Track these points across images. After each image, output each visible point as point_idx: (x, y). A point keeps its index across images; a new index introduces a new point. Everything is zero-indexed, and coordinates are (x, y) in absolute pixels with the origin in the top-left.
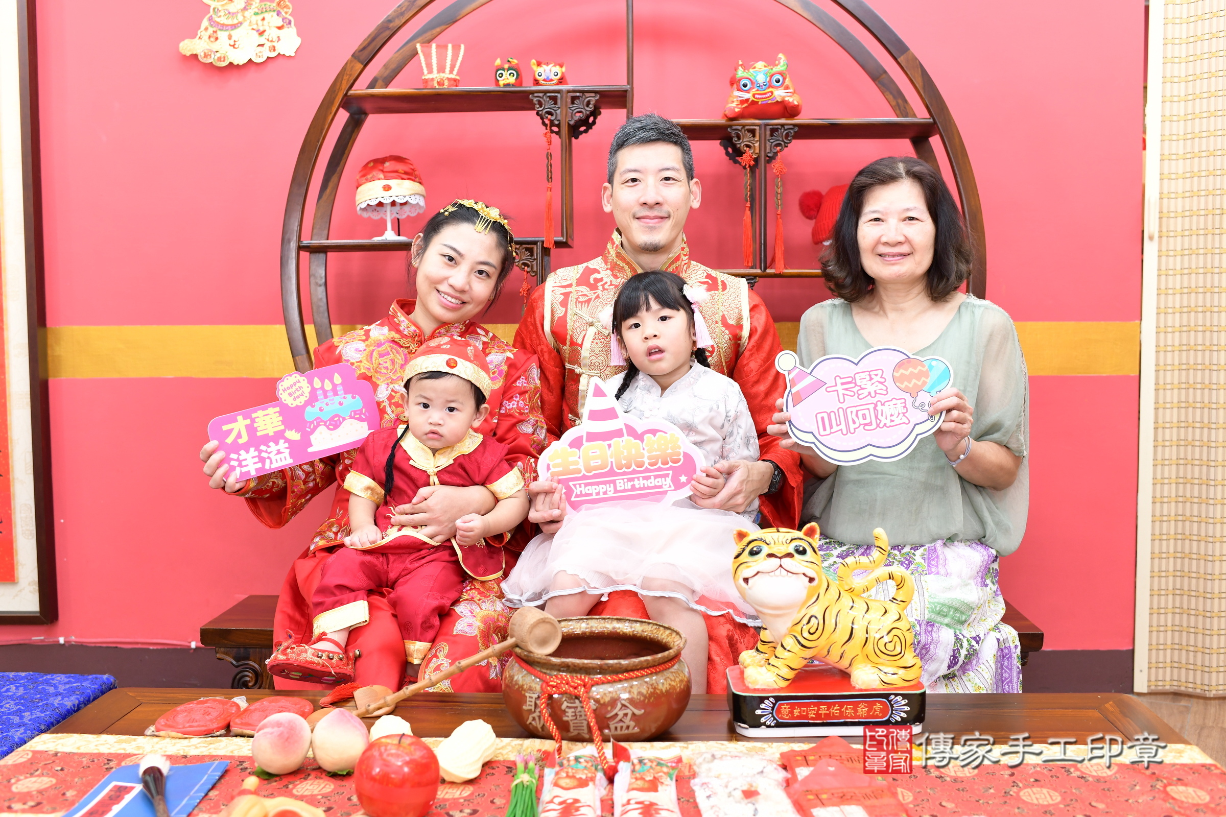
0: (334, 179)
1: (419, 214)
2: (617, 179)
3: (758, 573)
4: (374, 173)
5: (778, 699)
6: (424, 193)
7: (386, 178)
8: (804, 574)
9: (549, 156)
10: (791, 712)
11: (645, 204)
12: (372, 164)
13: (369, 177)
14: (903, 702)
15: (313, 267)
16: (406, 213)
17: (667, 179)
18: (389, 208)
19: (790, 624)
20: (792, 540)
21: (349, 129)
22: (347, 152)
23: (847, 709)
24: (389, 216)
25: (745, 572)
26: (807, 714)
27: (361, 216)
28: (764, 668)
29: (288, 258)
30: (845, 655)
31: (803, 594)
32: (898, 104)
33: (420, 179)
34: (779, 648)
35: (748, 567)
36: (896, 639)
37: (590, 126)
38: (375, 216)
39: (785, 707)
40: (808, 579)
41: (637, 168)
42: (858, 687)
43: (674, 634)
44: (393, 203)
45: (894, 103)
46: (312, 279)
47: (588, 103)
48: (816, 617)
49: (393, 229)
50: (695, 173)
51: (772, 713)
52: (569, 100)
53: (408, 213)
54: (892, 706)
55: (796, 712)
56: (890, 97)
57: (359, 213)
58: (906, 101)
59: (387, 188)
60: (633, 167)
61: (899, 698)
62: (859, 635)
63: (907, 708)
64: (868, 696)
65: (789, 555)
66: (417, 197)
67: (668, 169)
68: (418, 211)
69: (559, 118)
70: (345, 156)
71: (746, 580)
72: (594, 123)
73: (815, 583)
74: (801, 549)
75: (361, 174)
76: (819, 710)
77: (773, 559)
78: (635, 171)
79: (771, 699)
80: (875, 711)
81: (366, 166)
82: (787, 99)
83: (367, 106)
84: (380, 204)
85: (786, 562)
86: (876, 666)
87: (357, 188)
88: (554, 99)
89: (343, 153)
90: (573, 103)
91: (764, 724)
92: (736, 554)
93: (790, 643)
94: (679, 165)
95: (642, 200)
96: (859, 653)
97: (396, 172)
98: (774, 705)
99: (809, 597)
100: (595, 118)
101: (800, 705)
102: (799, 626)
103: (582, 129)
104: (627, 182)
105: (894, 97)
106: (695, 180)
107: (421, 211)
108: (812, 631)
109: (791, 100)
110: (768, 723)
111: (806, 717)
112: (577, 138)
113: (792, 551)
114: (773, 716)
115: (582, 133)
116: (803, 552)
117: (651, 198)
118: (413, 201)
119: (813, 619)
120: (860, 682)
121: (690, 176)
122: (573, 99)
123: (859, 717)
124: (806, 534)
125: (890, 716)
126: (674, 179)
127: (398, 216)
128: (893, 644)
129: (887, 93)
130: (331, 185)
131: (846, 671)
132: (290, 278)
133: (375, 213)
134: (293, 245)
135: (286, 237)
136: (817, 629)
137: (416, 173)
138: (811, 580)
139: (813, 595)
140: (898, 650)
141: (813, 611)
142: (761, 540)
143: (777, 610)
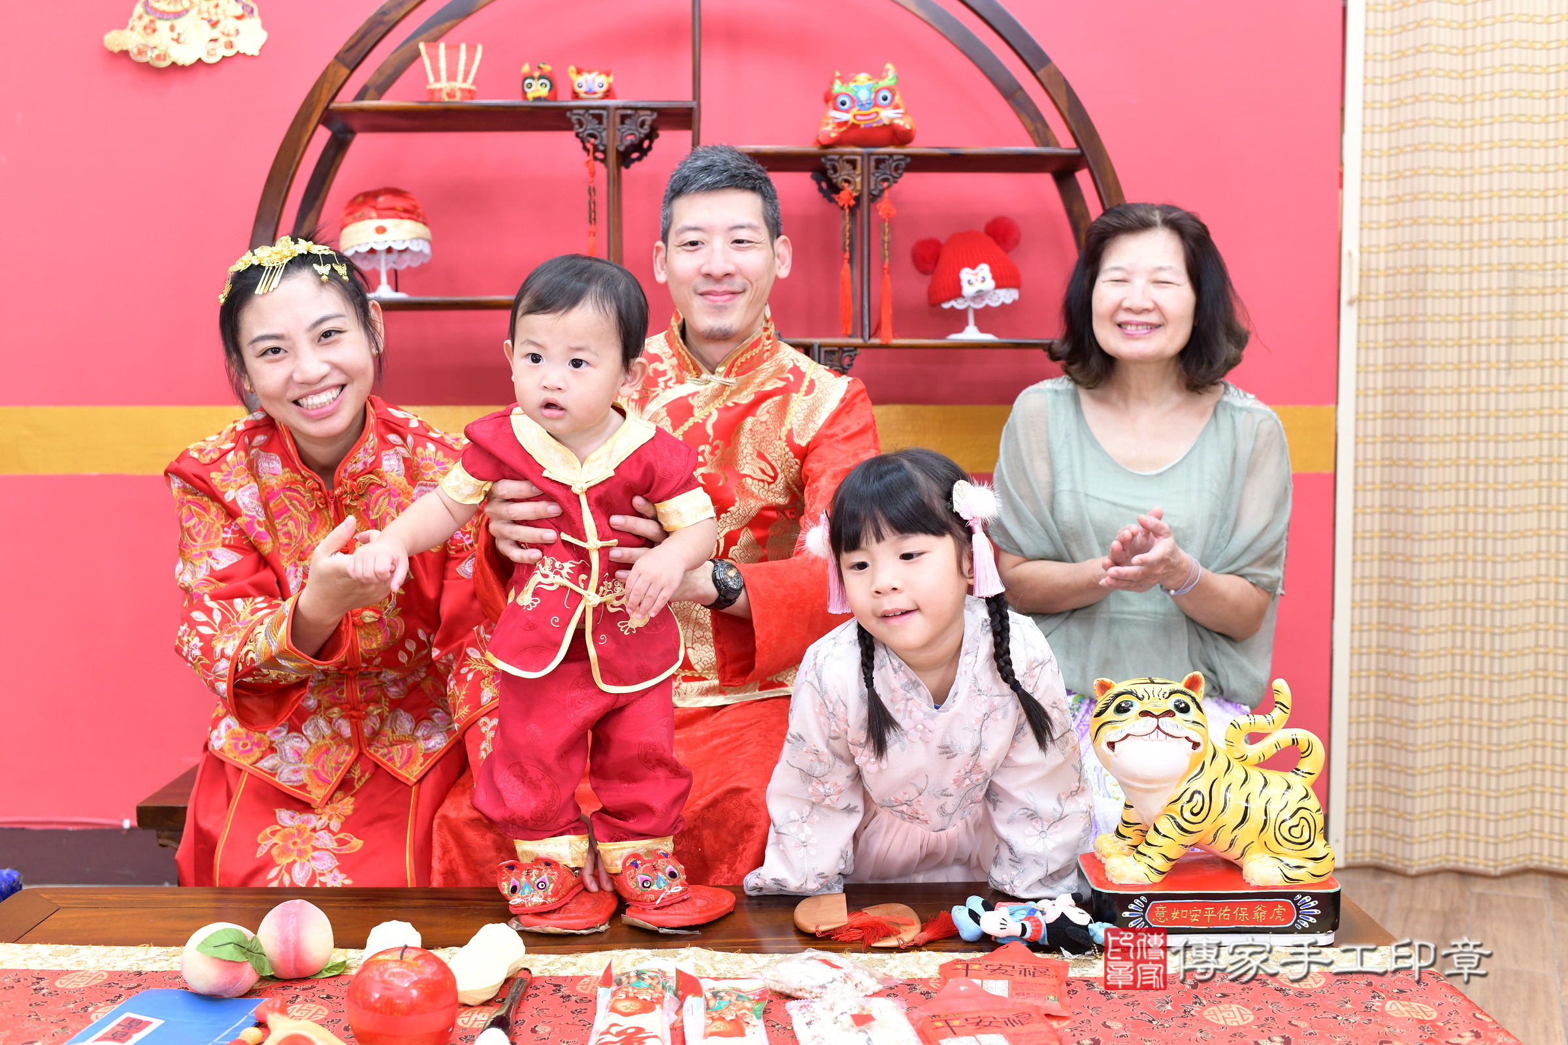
3: (1128, 735)
5: (1151, 897)
8: (1187, 738)
10: (1168, 915)
11: (710, 275)
14: (1312, 904)
19: (1166, 802)
20: (1171, 694)
23: (1239, 912)
26: (1189, 917)
28: (1131, 857)
30: (1237, 843)
31: (1185, 763)
34: (1151, 832)
35: (1114, 728)
36: (1303, 822)
40: (1191, 744)
41: (700, 225)
42: (1253, 883)
48: (1199, 793)
54: (1298, 908)
55: (1175, 915)
60: (693, 224)
61: (1307, 899)
62: (1256, 817)
63: (1317, 912)
64: (1267, 895)
65: (1169, 713)
67: (741, 227)
71: (1111, 745)
73: (1199, 750)
74: (1183, 705)
76: (1203, 911)
77: (1147, 718)
78: (696, 229)
80: (1276, 915)
82: (896, 121)
85: (1165, 722)
86: (1276, 855)
93: (1165, 826)
94: (758, 221)
96: (1255, 840)
98: (1147, 905)
99: (1191, 767)
101: (1180, 907)
102: (1179, 804)
104: (684, 245)
106: (782, 237)
108: (1195, 812)
109: (901, 122)
111: (1188, 921)
113: (1172, 708)
116: (1185, 710)
117: (717, 267)
119: (1197, 797)
120: (1256, 877)
121: (775, 234)
123: (1255, 922)
124: (1188, 686)
125: (1296, 922)
126: (750, 242)
128: (1299, 828)
131: (1237, 862)
136: (1202, 809)
138: (1196, 745)
139: (1196, 765)
140: (1306, 837)
141: (1195, 786)
142: (1131, 693)
143: (1151, 784)
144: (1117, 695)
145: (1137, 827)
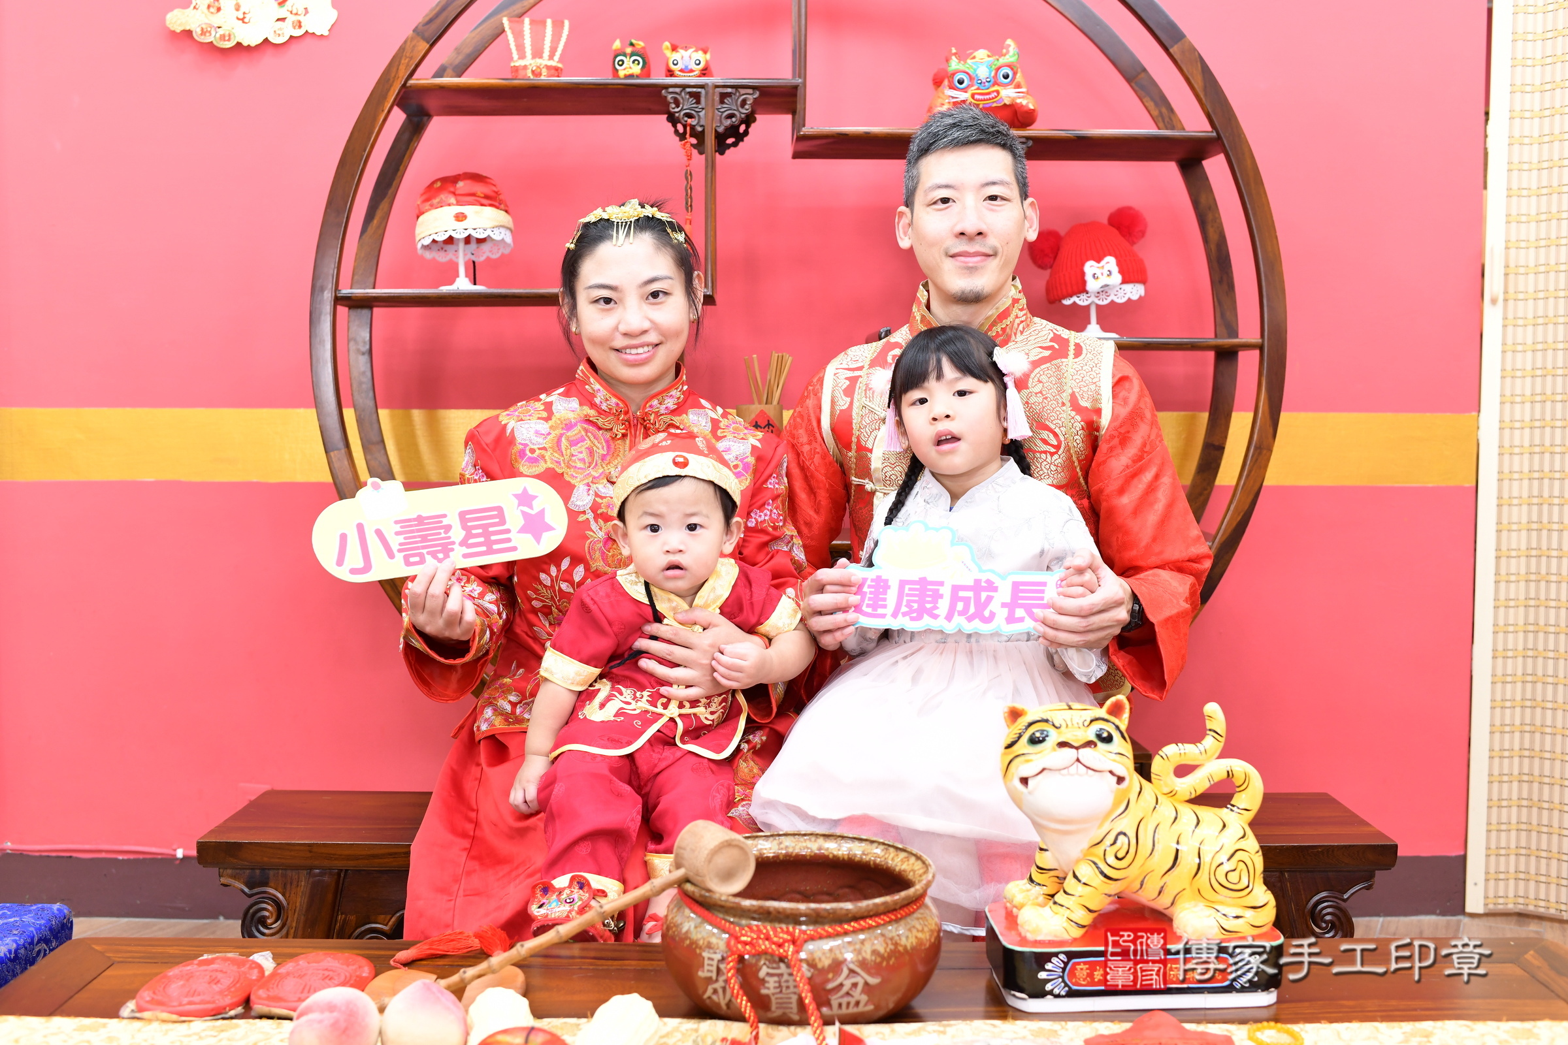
0: (384, 205)
1: (503, 255)
2: (919, 199)
3: (1044, 770)
4: (443, 196)
5: (1071, 955)
6: (510, 224)
7: (459, 203)
8: (1111, 772)
9: (688, 175)
10: (1090, 975)
11: (962, 234)
12: (439, 184)
13: (435, 201)
15: (354, 328)
16: (484, 254)
17: (993, 198)
18: (461, 245)
19: (1085, 845)
20: (1092, 721)
21: (406, 136)
22: (402, 168)
24: (461, 257)
25: (1023, 768)
27: (422, 257)
28: (1047, 908)
29: (320, 314)
30: (1166, 891)
31: (1109, 801)
32: (1161, 114)
33: (506, 206)
34: (1070, 879)
35: (1027, 761)
36: (1242, 865)
37: (740, 138)
38: (442, 257)
39: (1081, 967)
40: (1115, 779)
41: (950, 183)
42: (1186, 936)
43: (913, 859)
44: (468, 240)
45: (1155, 113)
46: (352, 344)
47: (744, 103)
48: (1125, 834)
49: (467, 276)
50: (1030, 190)
51: (1063, 977)
52: (717, 98)
53: (488, 254)
55: (1097, 974)
56: (1151, 105)
57: (420, 252)
58: (1171, 110)
59: (460, 217)
60: (943, 182)
62: (1188, 861)
65: (1089, 744)
66: (503, 230)
67: (994, 183)
68: (502, 251)
69: (702, 123)
70: (399, 174)
71: (1024, 781)
72: (746, 133)
73: (1125, 785)
74: (1105, 735)
75: (424, 197)
77: (1066, 750)
78: (947, 186)
79: (1063, 956)
81: (430, 186)
82: (1018, 101)
83: (431, 103)
84: (450, 240)
85: (1086, 754)
86: (1211, 903)
87: (418, 217)
88: (696, 97)
89: (397, 170)
90: (722, 102)
91: (1051, 992)
92: (1009, 742)
93: (1086, 871)
94: (1010, 178)
95: (959, 229)
96: (1187, 886)
97: (473, 195)
98: (1066, 964)
99: (1116, 805)
100: (748, 127)
102: (1101, 848)
103: (730, 141)
104: (935, 203)
105: (1156, 105)
106: (1030, 200)
107: (507, 251)
108: (1120, 856)
109: (1024, 102)
110: (1056, 991)
112: (722, 153)
113: (1093, 738)
114: (1063, 981)
115: (729, 146)
116: (1108, 739)
117: (970, 227)
118: (497, 236)
119: (1121, 838)
120: (1190, 930)
121: (1024, 195)
122: (723, 96)
124: (1110, 712)
125: (1234, 979)
126: (1003, 199)
127: (473, 258)
128: (1236, 873)
129: (1147, 100)
130: (379, 214)
131: (1166, 912)
132: (322, 342)
133: (442, 253)
134: (328, 296)
135: (318, 284)
136: (1127, 852)
137: (501, 197)
138: (1120, 780)
139: (1120, 803)
140: (1244, 883)
141: (1121, 825)
142: (1047, 721)
143: (1069, 825)
144: (1030, 724)
145: (1052, 873)
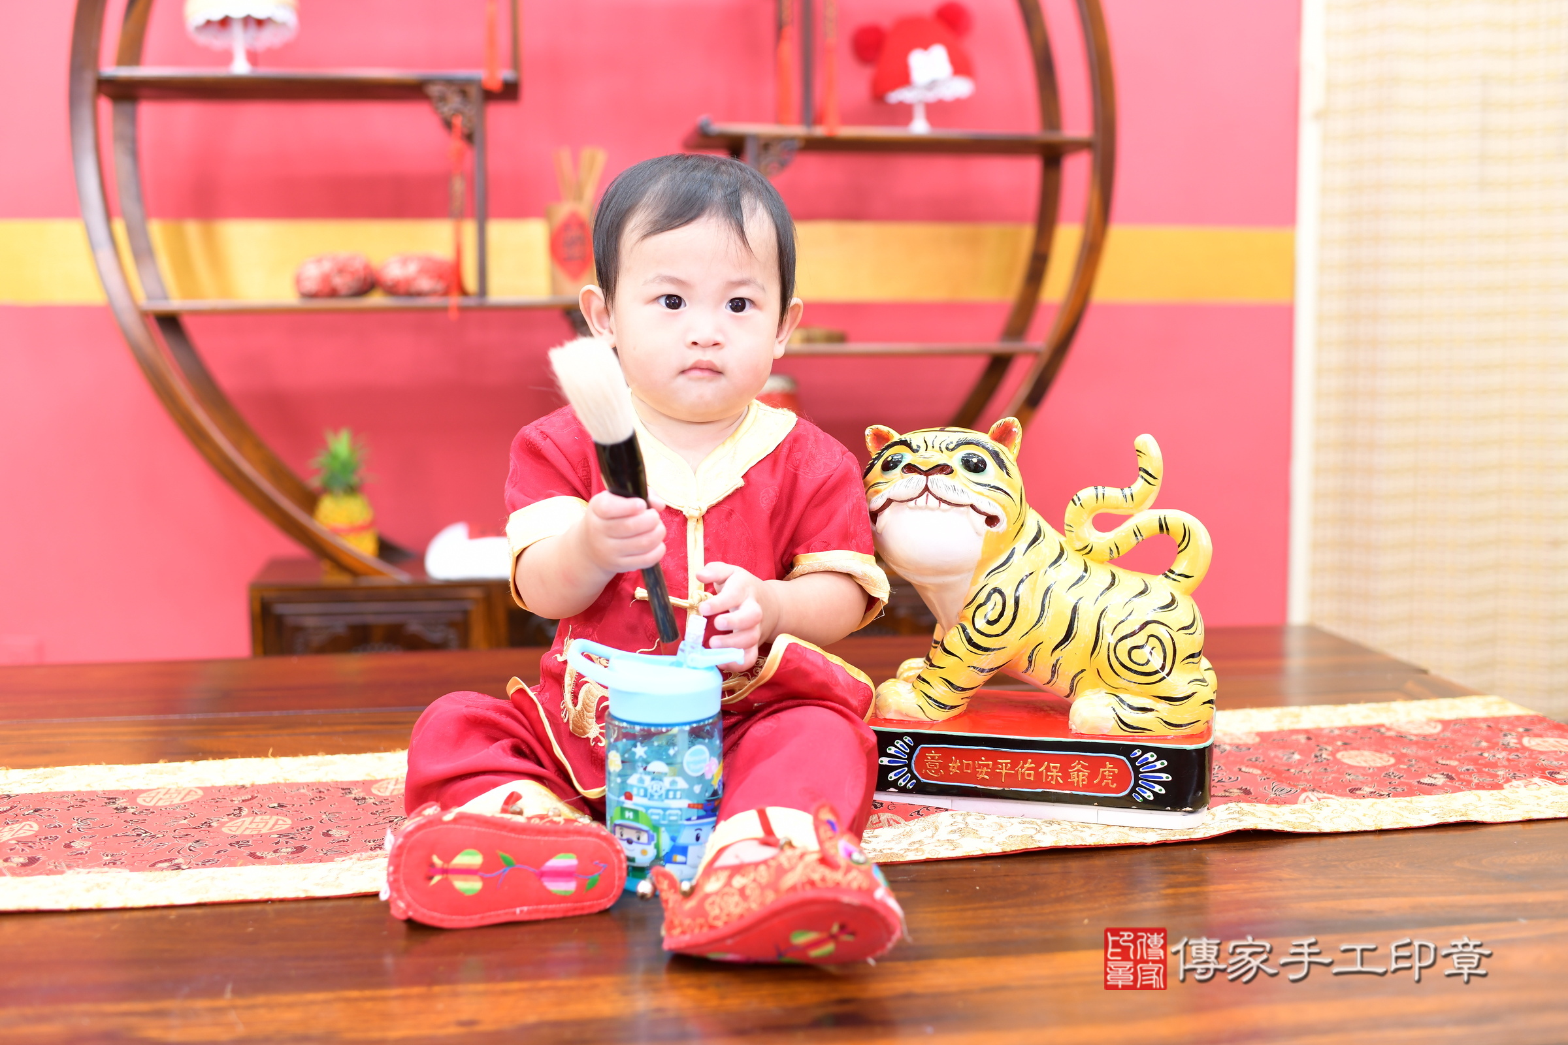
3: (891, 501)
5: (919, 739)
8: (980, 510)
10: (944, 766)
14: (1159, 765)
20: (959, 444)
23: (1048, 769)
25: (873, 501)
26: (975, 772)
30: (1061, 670)
35: (877, 492)
36: (1155, 644)
39: (932, 755)
40: (985, 519)
48: (1001, 593)
51: (909, 766)
54: (1136, 770)
55: (954, 767)
61: (1151, 756)
62: (1086, 633)
63: (1166, 777)
64: (1093, 747)
65: (948, 470)
71: (874, 514)
73: (999, 528)
74: (976, 461)
76: (995, 764)
77: (913, 476)
79: (907, 739)
80: (1104, 777)
85: (940, 481)
86: (1111, 691)
91: (894, 784)
93: (953, 638)
96: (1084, 665)
98: (913, 749)
99: (995, 555)
101: (961, 755)
102: (972, 607)
108: (992, 619)
110: (901, 782)
111: (972, 777)
113: (959, 464)
114: (910, 771)
116: (981, 468)
119: (997, 596)
123: (1071, 786)
124: (996, 437)
125: (1133, 790)
128: (1147, 651)
131: (1062, 700)
136: (1001, 615)
138: (993, 521)
139: (999, 553)
141: (996, 581)
142: (903, 442)
144: (888, 445)
